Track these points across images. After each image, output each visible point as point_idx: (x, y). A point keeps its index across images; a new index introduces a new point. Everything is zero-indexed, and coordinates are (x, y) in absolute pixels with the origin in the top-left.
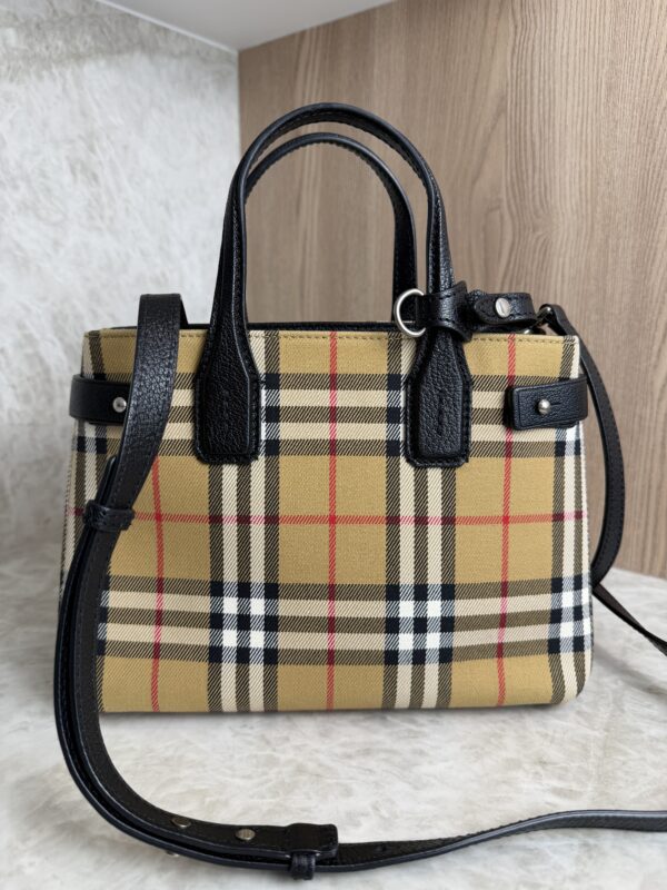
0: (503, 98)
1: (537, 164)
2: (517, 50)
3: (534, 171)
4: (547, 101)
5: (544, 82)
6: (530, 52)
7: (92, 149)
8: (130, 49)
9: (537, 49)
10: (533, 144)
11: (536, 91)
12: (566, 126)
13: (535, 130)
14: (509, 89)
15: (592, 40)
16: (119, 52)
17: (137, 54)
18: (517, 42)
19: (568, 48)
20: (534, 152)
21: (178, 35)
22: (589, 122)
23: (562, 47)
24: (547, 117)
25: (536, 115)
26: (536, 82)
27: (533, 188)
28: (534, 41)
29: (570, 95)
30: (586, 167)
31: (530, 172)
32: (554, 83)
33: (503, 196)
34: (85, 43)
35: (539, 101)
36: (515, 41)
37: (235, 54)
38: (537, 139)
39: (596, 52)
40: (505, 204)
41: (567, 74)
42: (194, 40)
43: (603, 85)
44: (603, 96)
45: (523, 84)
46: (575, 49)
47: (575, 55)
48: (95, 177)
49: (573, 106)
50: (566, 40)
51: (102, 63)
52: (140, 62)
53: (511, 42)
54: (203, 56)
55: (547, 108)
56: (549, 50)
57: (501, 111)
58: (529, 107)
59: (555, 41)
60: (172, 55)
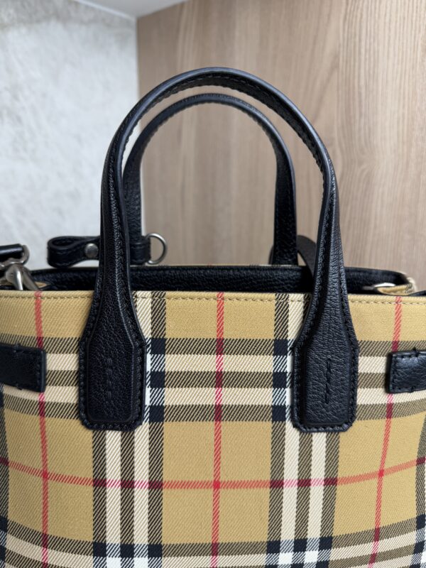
0: (336, 56)
1: (363, 111)
2: (348, 17)
3: (360, 116)
4: (372, 59)
5: (370, 44)
6: (358, 20)
7: (15, 97)
8: (47, 18)
9: (364, 16)
10: (360, 94)
11: (363, 51)
12: (387, 81)
13: (362, 82)
14: (341, 49)
15: (411, 8)
16: (38, 21)
17: (53, 22)
18: (348, 11)
19: (391, 16)
20: (360, 102)
21: (87, 7)
22: (407, 77)
23: (385, 15)
24: (371, 72)
25: (362, 71)
26: (363, 43)
27: (360, 130)
28: (362, 10)
29: (391, 55)
30: (403, 114)
31: (357, 117)
32: (378, 45)
33: (335, 135)
34: (9, 15)
35: (366, 59)
36: (346, 9)
37: (133, 20)
38: (363, 91)
39: (414, 19)
40: (336, 142)
41: (389, 37)
42: (100, 11)
43: (420, 48)
44: (419, 56)
45: (353, 45)
46: (397, 17)
47: (396, 22)
48: (19, 119)
49: (394, 65)
50: (388, 10)
51: (24, 30)
52: (55, 29)
53: (343, 11)
54: (108, 22)
55: (372, 65)
56: (375, 17)
57: (335, 66)
58: (357, 64)
59: (379, 10)
60: (82, 22)
